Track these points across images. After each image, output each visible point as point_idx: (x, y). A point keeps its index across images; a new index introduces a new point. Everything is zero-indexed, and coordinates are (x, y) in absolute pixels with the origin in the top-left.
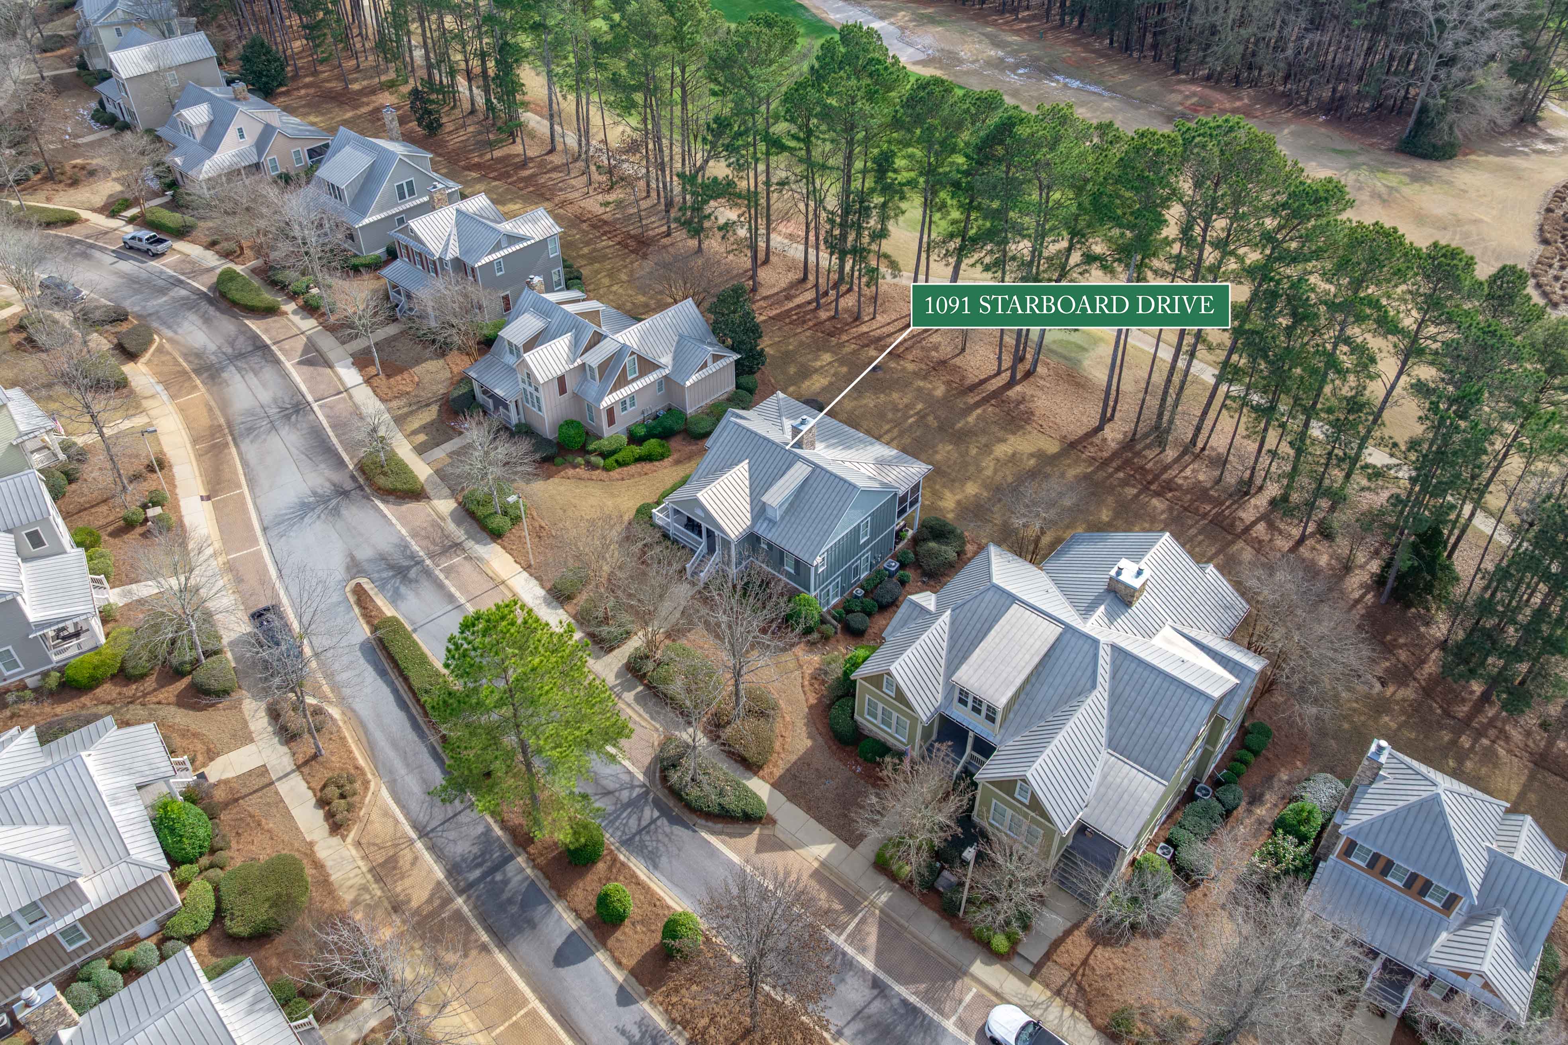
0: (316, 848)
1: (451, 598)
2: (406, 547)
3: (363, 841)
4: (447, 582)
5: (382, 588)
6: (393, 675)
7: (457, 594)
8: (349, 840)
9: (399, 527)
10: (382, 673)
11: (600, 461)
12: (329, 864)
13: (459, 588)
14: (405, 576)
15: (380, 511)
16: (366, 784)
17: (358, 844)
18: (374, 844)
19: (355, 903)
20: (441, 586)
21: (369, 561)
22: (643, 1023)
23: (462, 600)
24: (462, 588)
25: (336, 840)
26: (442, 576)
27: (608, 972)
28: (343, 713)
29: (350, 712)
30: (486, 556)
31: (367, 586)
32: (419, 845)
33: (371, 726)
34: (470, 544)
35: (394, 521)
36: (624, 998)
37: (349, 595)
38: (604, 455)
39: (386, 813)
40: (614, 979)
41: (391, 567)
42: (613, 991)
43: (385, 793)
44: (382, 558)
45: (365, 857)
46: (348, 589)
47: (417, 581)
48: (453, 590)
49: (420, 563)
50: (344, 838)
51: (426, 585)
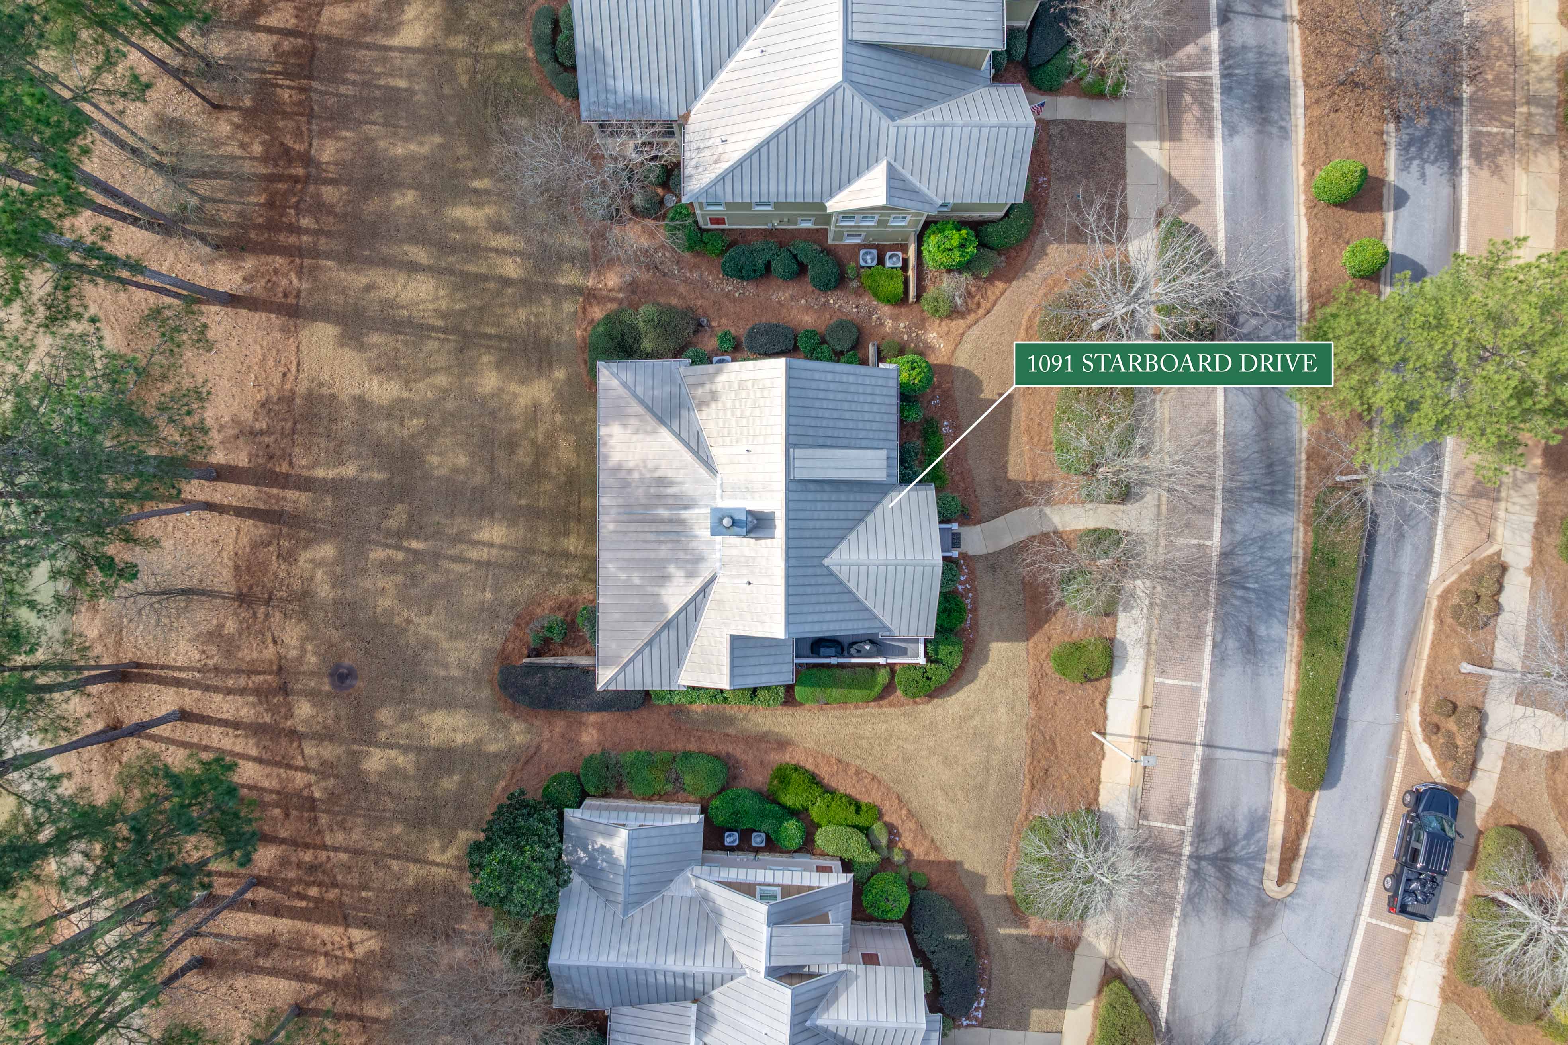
0: (1528, 563)
1: (1208, 768)
2: (1190, 899)
3: (1484, 536)
4: (1193, 797)
5: (1260, 855)
7: (1196, 766)
8: (1494, 549)
9: (1173, 944)
11: (877, 827)
12: (1528, 537)
13: (1188, 774)
14: (1226, 849)
15: (1173, 994)
16: (1444, 596)
17: (1490, 536)
18: (1478, 523)
19: (1531, 477)
20: (1204, 796)
21: (1241, 913)
22: (1404, 167)
23: (1199, 751)
24: (1184, 775)
25: (1508, 557)
26: (1191, 811)
27: (1395, 229)
28: (1408, 706)
29: (1400, 706)
30: (1125, 798)
31: (1272, 869)
32: (1445, 487)
33: (1394, 665)
35: (1171, 958)
36: (1401, 198)
37: (1295, 878)
38: (866, 831)
39: (1448, 546)
40: (1396, 219)
41: (1228, 878)
42: (1404, 211)
43: (1435, 572)
44: (1226, 905)
45: (1493, 517)
46: (1290, 888)
47: (1220, 829)
48: (1195, 779)
49: (1196, 857)
50: (1499, 553)
51: (1215, 815)
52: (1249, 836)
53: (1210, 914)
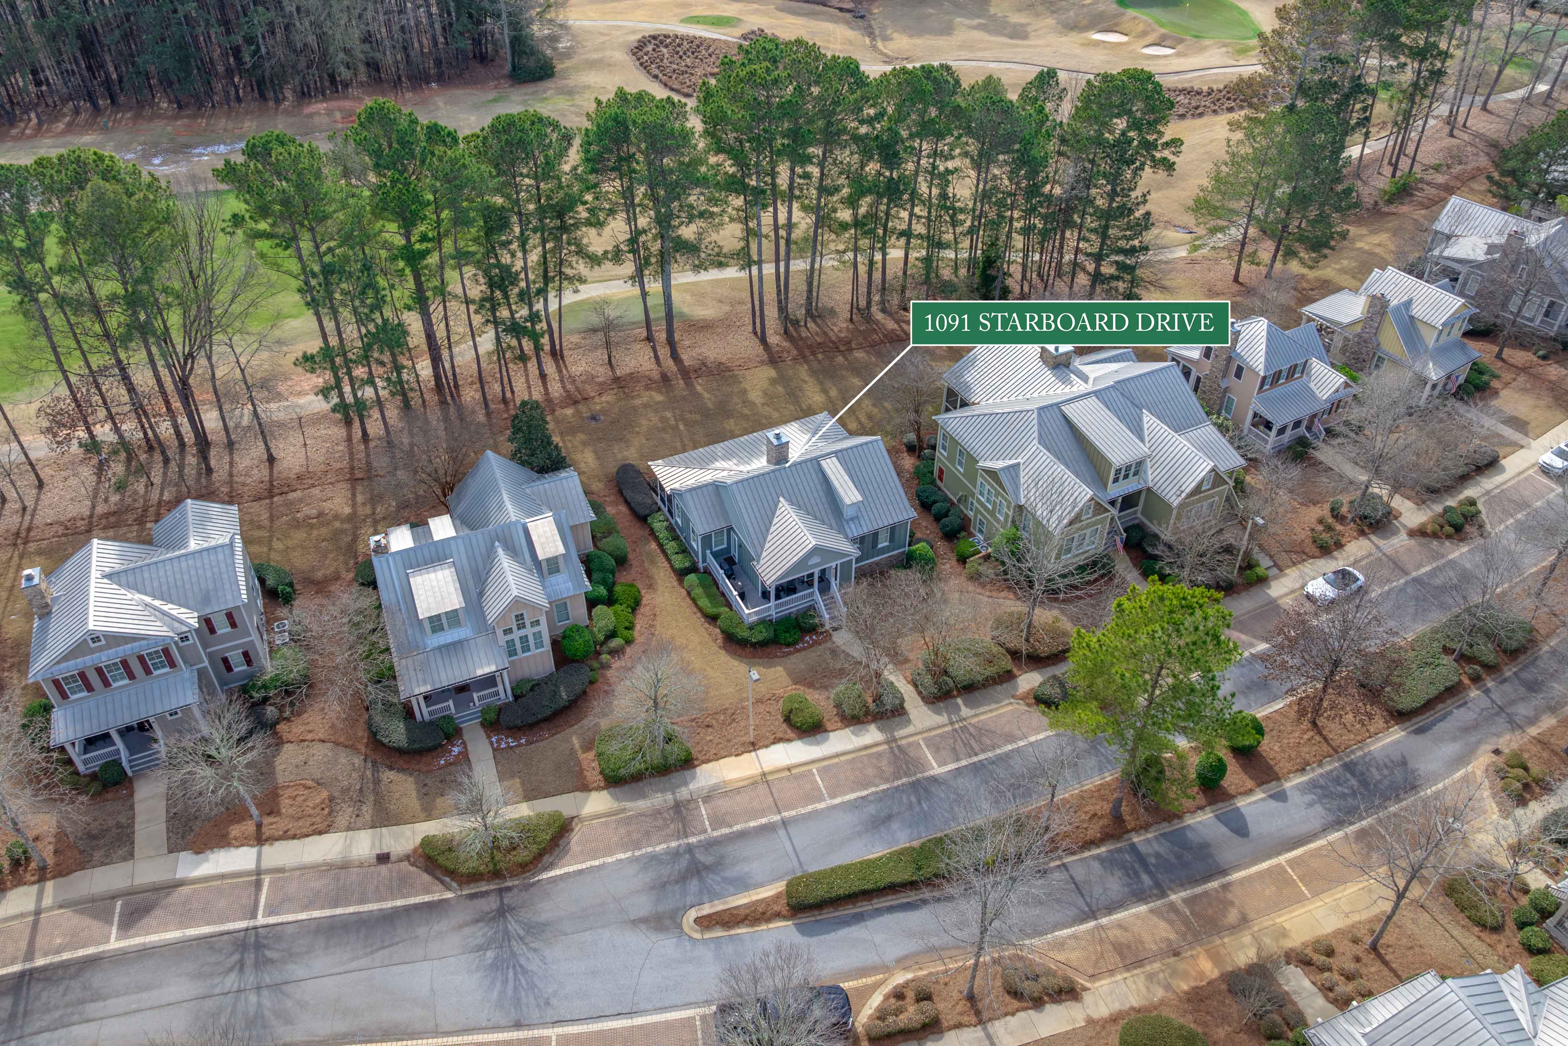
0: (1096, 1016)
1: (767, 829)
2: (654, 858)
3: (1091, 971)
4: (737, 828)
5: (714, 896)
6: (864, 907)
7: (764, 821)
8: (1088, 985)
9: (609, 860)
10: (859, 918)
11: (618, 642)
12: (1116, 1007)
13: (755, 818)
14: (707, 868)
15: (565, 875)
16: (1018, 959)
17: (1093, 977)
18: (1097, 961)
19: (1168, 987)
20: (742, 835)
21: (657, 902)
22: (1302, 789)
23: (776, 818)
24: (752, 815)
25: (1087, 998)
26: (725, 831)
27: (1255, 802)
28: (906, 969)
29: (903, 963)
30: (713, 781)
31: (706, 910)
32: (1104, 921)
34: (683, 793)
35: (596, 863)
36: (1280, 797)
37: (707, 936)
38: (615, 635)
39: (1061, 945)
40: (1262, 799)
42: (1273, 804)
43: (1032, 943)
44: (660, 887)
45: (1111, 972)
46: (697, 936)
47: (722, 857)
48: (752, 824)
49: (690, 849)
50: (1086, 989)
51: (731, 849)
52: (725, 880)
53: (647, 877)
